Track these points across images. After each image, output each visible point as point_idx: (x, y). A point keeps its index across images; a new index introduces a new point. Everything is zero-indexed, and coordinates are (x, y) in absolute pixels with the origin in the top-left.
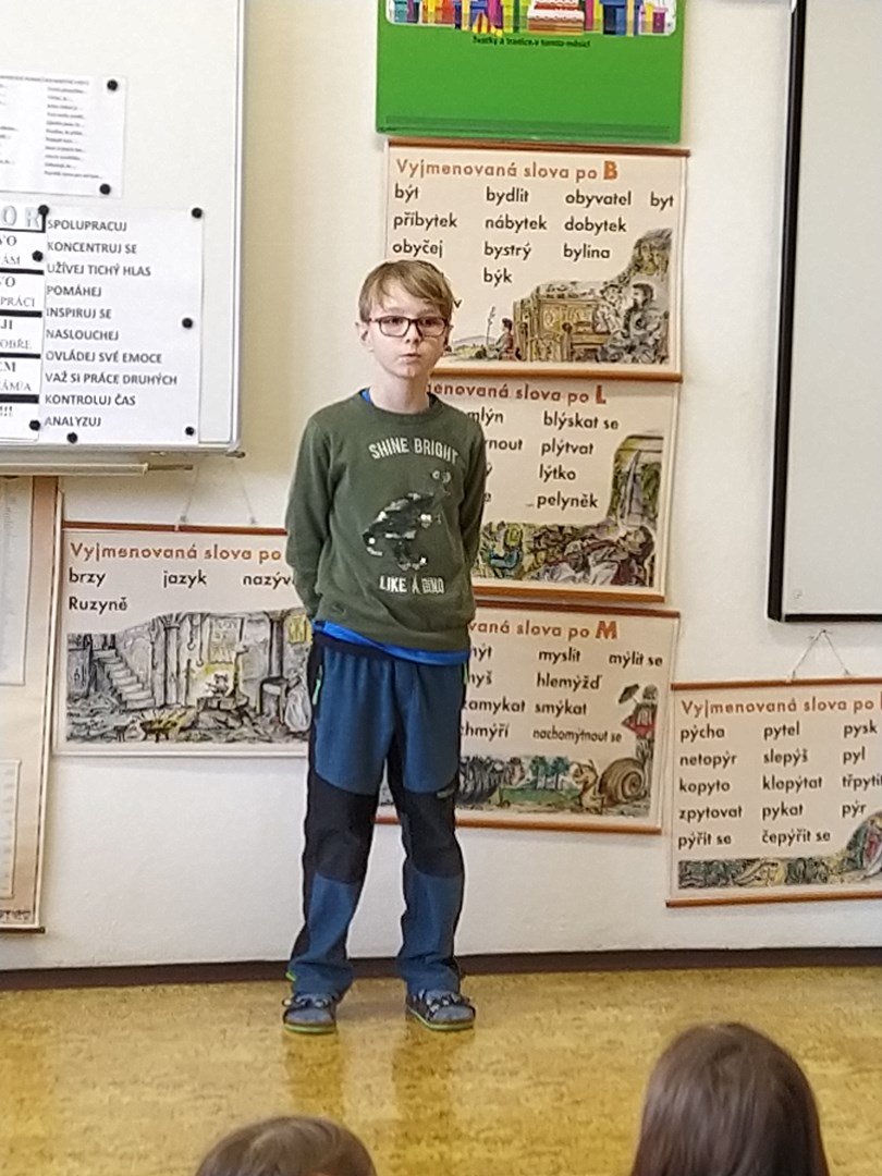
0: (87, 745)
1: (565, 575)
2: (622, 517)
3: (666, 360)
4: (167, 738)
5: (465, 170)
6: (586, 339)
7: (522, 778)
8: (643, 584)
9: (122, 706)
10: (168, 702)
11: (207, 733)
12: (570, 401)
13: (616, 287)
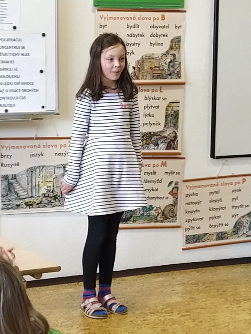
0: (8, 211)
1: (152, 148)
2: (168, 128)
3: (180, 78)
4: (33, 207)
5: (120, 18)
6: (157, 72)
7: (140, 212)
8: (175, 149)
9: (18, 198)
10: (33, 195)
11: (45, 204)
12: (152, 92)
13: (165, 55)
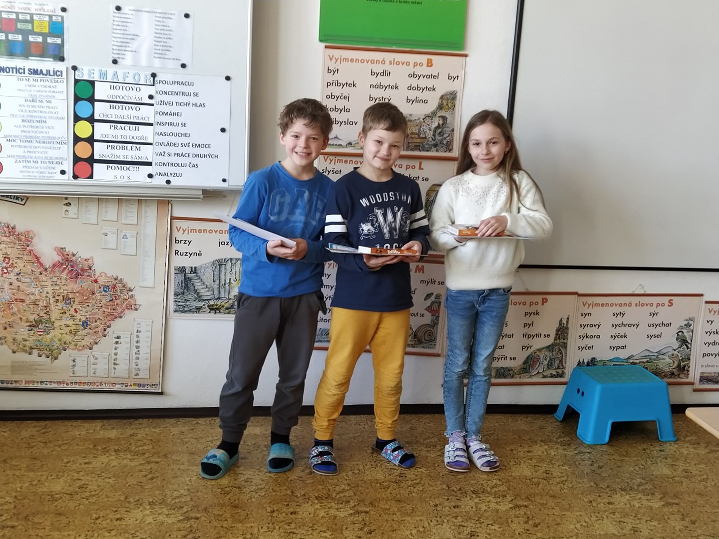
0: (184, 314)
4: (220, 312)
5: (361, 61)
6: (415, 140)
9: (199, 298)
10: (221, 296)
12: (407, 168)
13: (431, 117)
